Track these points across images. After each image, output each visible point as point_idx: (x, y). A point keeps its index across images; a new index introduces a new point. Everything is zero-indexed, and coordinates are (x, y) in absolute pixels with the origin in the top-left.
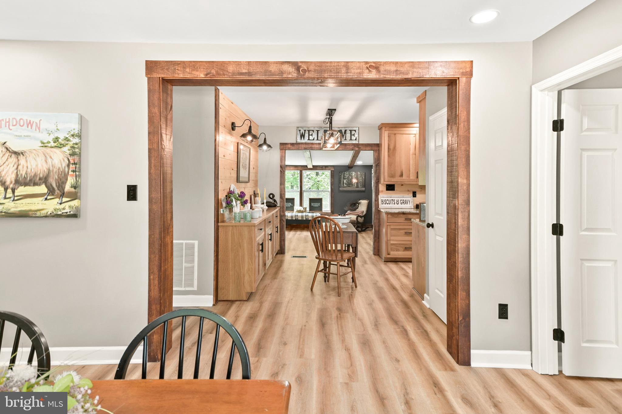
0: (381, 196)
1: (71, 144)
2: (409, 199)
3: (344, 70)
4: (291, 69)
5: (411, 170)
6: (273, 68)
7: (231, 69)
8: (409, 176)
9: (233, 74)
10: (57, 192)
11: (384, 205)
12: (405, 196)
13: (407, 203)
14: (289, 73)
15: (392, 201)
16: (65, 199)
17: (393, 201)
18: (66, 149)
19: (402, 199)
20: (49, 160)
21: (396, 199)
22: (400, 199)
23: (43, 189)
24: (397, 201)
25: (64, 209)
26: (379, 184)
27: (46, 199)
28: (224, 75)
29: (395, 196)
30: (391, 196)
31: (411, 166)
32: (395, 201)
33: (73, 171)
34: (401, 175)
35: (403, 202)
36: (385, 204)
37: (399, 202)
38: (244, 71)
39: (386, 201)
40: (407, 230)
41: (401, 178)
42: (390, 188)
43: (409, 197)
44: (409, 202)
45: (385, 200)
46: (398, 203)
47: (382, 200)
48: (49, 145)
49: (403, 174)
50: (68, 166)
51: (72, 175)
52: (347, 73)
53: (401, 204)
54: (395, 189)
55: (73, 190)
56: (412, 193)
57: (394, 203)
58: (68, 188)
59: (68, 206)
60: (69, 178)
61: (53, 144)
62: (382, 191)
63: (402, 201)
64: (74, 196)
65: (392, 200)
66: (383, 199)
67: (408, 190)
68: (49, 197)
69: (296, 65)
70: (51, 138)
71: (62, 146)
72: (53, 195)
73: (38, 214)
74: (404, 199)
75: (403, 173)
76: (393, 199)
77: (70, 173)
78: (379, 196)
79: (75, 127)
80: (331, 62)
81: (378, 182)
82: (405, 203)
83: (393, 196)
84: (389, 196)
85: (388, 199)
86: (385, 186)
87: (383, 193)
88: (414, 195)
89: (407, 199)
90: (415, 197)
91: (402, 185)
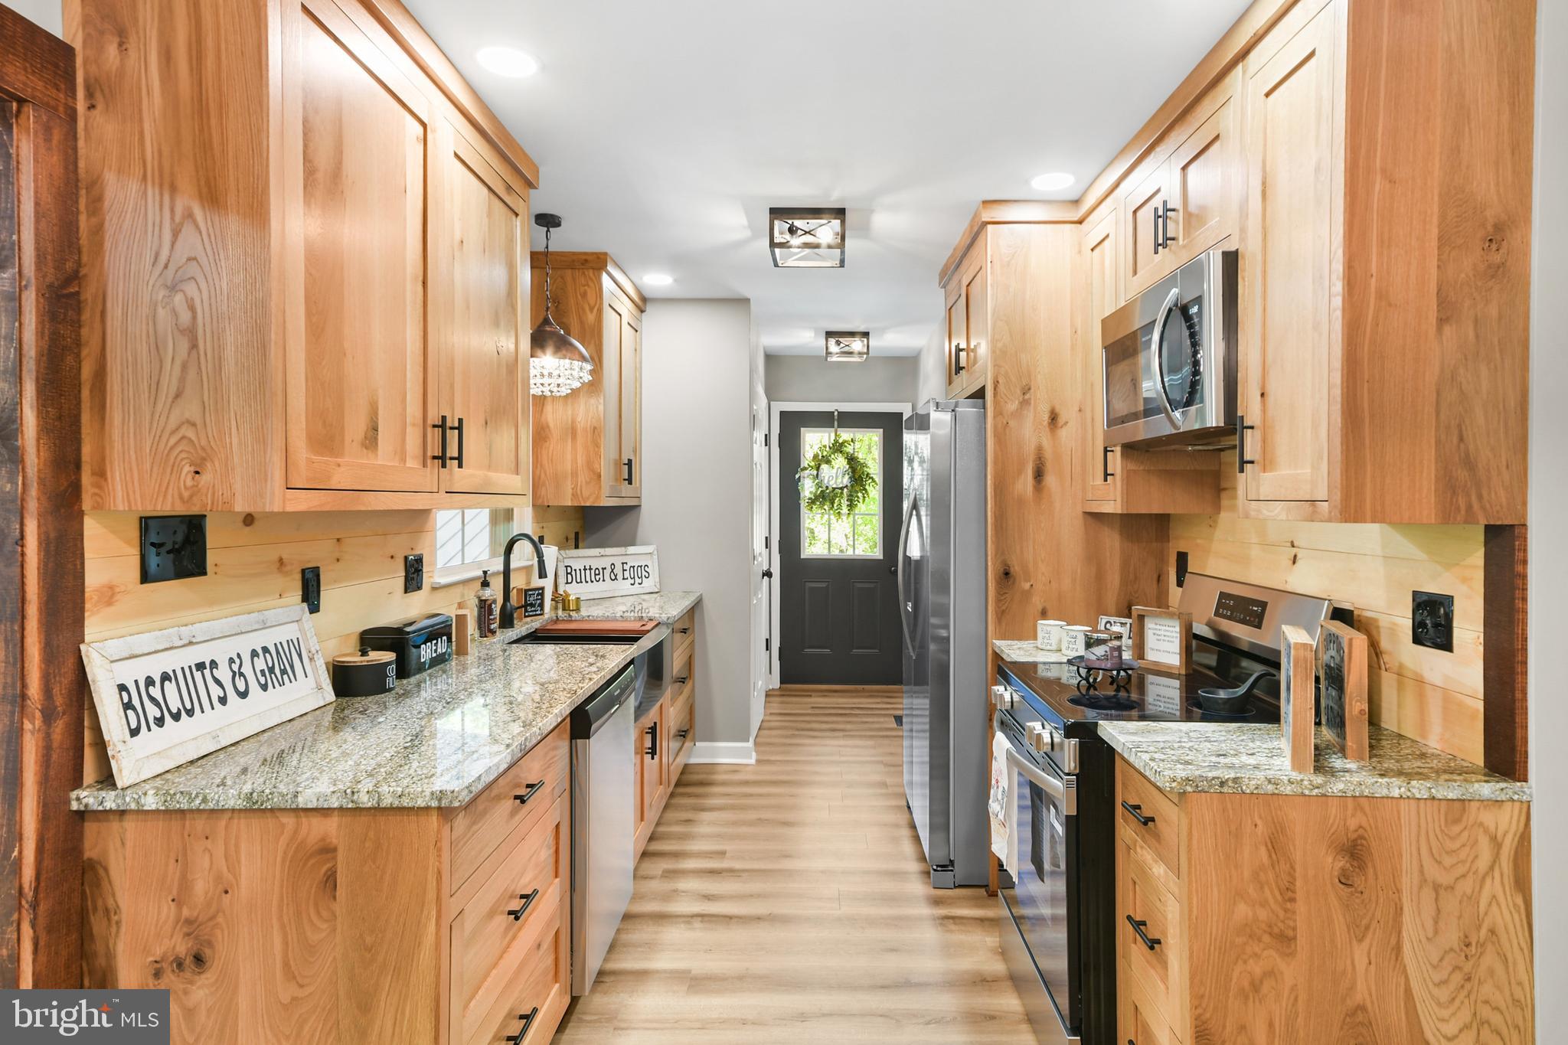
0: (114, 647)
2: (292, 631)
5: (408, 397)
11: (152, 739)
12: (269, 617)
13: (292, 667)
15: (198, 675)
17: (207, 672)
19: (257, 641)
21: (220, 651)
22: (244, 646)
24: (235, 667)
29: (218, 626)
30: (186, 633)
31: (408, 367)
32: (224, 673)
34: (371, 440)
35: (271, 670)
36: (160, 722)
37: (247, 669)
39: (155, 692)
41: (361, 459)
42: (173, 550)
43: (288, 621)
44: (300, 656)
45: (150, 682)
46: (242, 688)
47: (122, 688)
49: (376, 429)
53: (264, 687)
54: (211, 556)
56: (298, 584)
57: (216, 691)
62: (109, 595)
63: (260, 664)
65: (200, 666)
66: (132, 673)
67: (280, 560)
74: (269, 639)
76: (202, 654)
78: (87, 652)
82: (284, 672)
83: (200, 630)
84: (172, 635)
85: (154, 667)
86: (128, 542)
87: (112, 609)
88: (311, 591)
89: (281, 636)
90: (317, 608)
91: (249, 520)
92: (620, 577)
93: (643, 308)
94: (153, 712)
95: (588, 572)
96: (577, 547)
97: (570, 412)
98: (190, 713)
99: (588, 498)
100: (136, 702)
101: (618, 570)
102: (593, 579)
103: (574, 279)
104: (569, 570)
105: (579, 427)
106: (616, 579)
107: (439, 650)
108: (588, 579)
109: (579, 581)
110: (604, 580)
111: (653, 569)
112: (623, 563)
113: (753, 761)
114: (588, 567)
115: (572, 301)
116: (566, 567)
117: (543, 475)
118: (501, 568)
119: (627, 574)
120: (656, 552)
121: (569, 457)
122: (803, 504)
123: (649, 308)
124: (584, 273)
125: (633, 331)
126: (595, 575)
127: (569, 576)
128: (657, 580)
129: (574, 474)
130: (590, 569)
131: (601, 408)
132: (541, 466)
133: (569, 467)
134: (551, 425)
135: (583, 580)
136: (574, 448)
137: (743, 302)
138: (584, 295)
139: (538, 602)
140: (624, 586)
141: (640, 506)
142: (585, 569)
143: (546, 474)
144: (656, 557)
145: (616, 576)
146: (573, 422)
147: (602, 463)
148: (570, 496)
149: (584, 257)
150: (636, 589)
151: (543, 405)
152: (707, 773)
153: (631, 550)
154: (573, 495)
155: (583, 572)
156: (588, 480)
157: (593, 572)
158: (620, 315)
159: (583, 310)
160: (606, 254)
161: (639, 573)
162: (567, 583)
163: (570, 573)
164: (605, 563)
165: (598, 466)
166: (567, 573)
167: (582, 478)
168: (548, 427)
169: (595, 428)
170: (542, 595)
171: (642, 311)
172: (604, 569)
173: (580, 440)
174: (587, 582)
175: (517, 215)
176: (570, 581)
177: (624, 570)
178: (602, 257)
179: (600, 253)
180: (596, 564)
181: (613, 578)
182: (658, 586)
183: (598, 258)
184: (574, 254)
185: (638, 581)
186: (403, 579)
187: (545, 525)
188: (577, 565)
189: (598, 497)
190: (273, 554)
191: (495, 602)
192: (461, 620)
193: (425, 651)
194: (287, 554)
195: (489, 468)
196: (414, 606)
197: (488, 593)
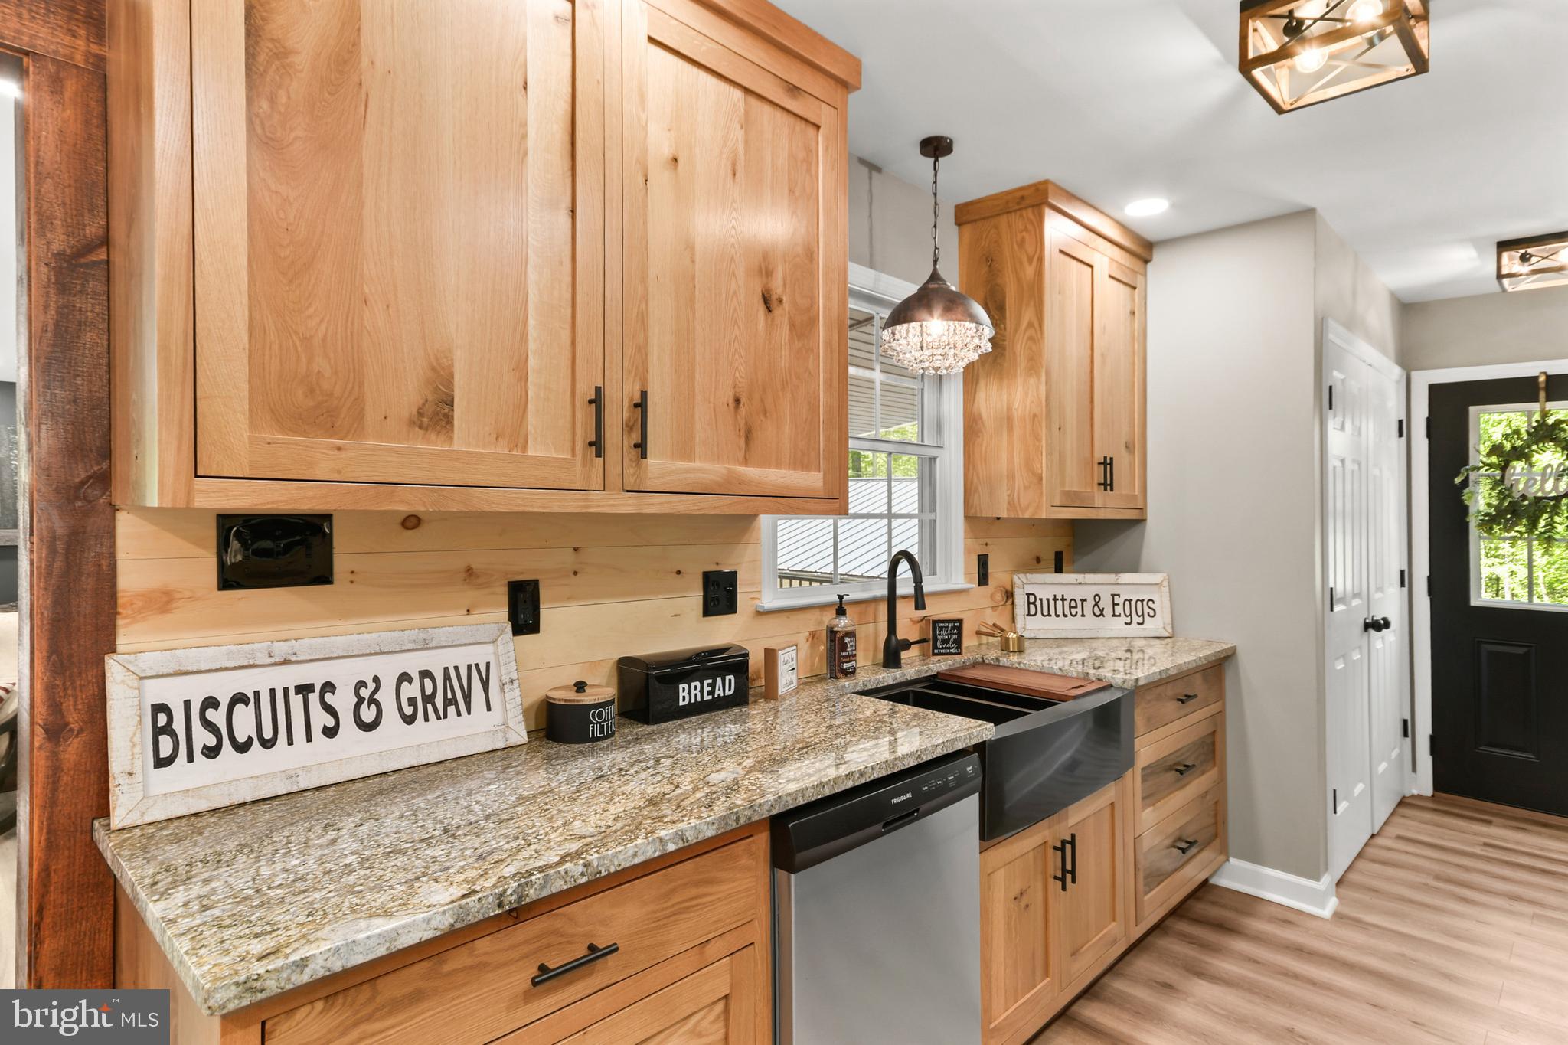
0: (150, 662)
2: (480, 655)
5: (532, 362)
8: (511, 430)
11: (190, 772)
12: (440, 635)
13: (467, 697)
15: (296, 699)
17: (314, 698)
19: (413, 663)
21: (345, 675)
22: (388, 669)
24: (365, 693)
26: (114, 509)
29: (339, 643)
30: (281, 649)
31: (531, 322)
32: (343, 700)
34: (435, 417)
35: (428, 699)
36: (212, 752)
37: (386, 697)
39: (217, 717)
41: (436, 445)
42: (275, 554)
43: (474, 640)
44: (486, 685)
45: (211, 703)
46: (368, 714)
47: (156, 709)
49: (447, 406)
53: (409, 720)
54: (341, 564)
56: (504, 599)
57: (320, 719)
62: (163, 602)
63: (411, 690)
65: (304, 690)
67: (469, 570)
74: (436, 662)
75: (449, 381)
76: (316, 675)
78: (113, 666)
81: (104, 480)
82: (448, 702)
83: (304, 648)
84: (255, 651)
85: (223, 688)
86: (198, 543)
87: (168, 617)
88: (521, 608)
89: (459, 658)
90: (534, 629)
91: (412, 522)
92: (1108, 611)
93: (1148, 258)
94: (203, 738)
95: (1059, 603)
96: (1059, 569)
97: (1005, 398)
98: (267, 744)
99: (1027, 508)
100: (179, 725)
101: (1106, 603)
102: (1067, 612)
103: (1009, 226)
104: (1032, 599)
105: (1016, 415)
106: (1102, 614)
107: (719, 692)
108: (1059, 611)
109: (1046, 613)
110: (1083, 615)
111: (1162, 604)
112: (1113, 595)
113: (1326, 913)
114: (1059, 597)
115: (1007, 253)
116: (1028, 595)
117: (975, 480)
118: (885, 592)
119: (1119, 610)
120: (1166, 583)
121: (1004, 455)
122: (1473, 522)
123: (1158, 256)
124: (1021, 215)
125: (1128, 289)
126: (1070, 607)
127: (1032, 606)
128: (1169, 620)
129: (1011, 476)
130: (1063, 599)
131: (1043, 388)
132: (974, 467)
133: (1003, 465)
134: (984, 416)
135: (1052, 612)
136: (1010, 443)
137: (1305, 215)
138: (1021, 244)
139: (953, 637)
140: (1116, 626)
141: (1141, 521)
142: (1055, 600)
143: (978, 477)
144: (1166, 589)
145: (1102, 611)
146: (1009, 409)
147: (1044, 461)
148: (1006, 506)
149: (1020, 194)
150: (1134, 630)
151: (975, 393)
152: (1237, 910)
153: (1126, 578)
154: (1009, 503)
155: (1052, 603)
156: (1027, 484)
157: (1066, 603)
158: (1091, 266)
159: (1021, 263)
160: (1046, 182)
161: (1141, 609)
162: (1029, 615)
163: (1034, 603)
164: (1088, 593)
165: (1039, 466)
166: (1029, 603)
167: (1020, 481)
168: (980, 417)
169: (1035, 416)
170: (960, 629)
171: (1146, 261)
172: (1083, 601)
173: (1017, 432)
174: (1057, 616)
175: (818, 127)
176: (1033, 611)
177: (1114, 604)
178: (1041, 187)
179: (1040, 183)
180: (1077, 593)
181: (1098, 612)
182: (1170, 630)
183: (1037, 190)
184: (1008, 193)
185: (1136, 619)
186: (701, 598)
187: (989, 541)
188: (1043, 593)
189: (1038, 507)
190: (458, 562)
191: (851, 634)
192: (770, 655)
193: (688, 693)
194: (478, 562)
195: (746, 461)
196: (722, 632)
197: (843, 624)
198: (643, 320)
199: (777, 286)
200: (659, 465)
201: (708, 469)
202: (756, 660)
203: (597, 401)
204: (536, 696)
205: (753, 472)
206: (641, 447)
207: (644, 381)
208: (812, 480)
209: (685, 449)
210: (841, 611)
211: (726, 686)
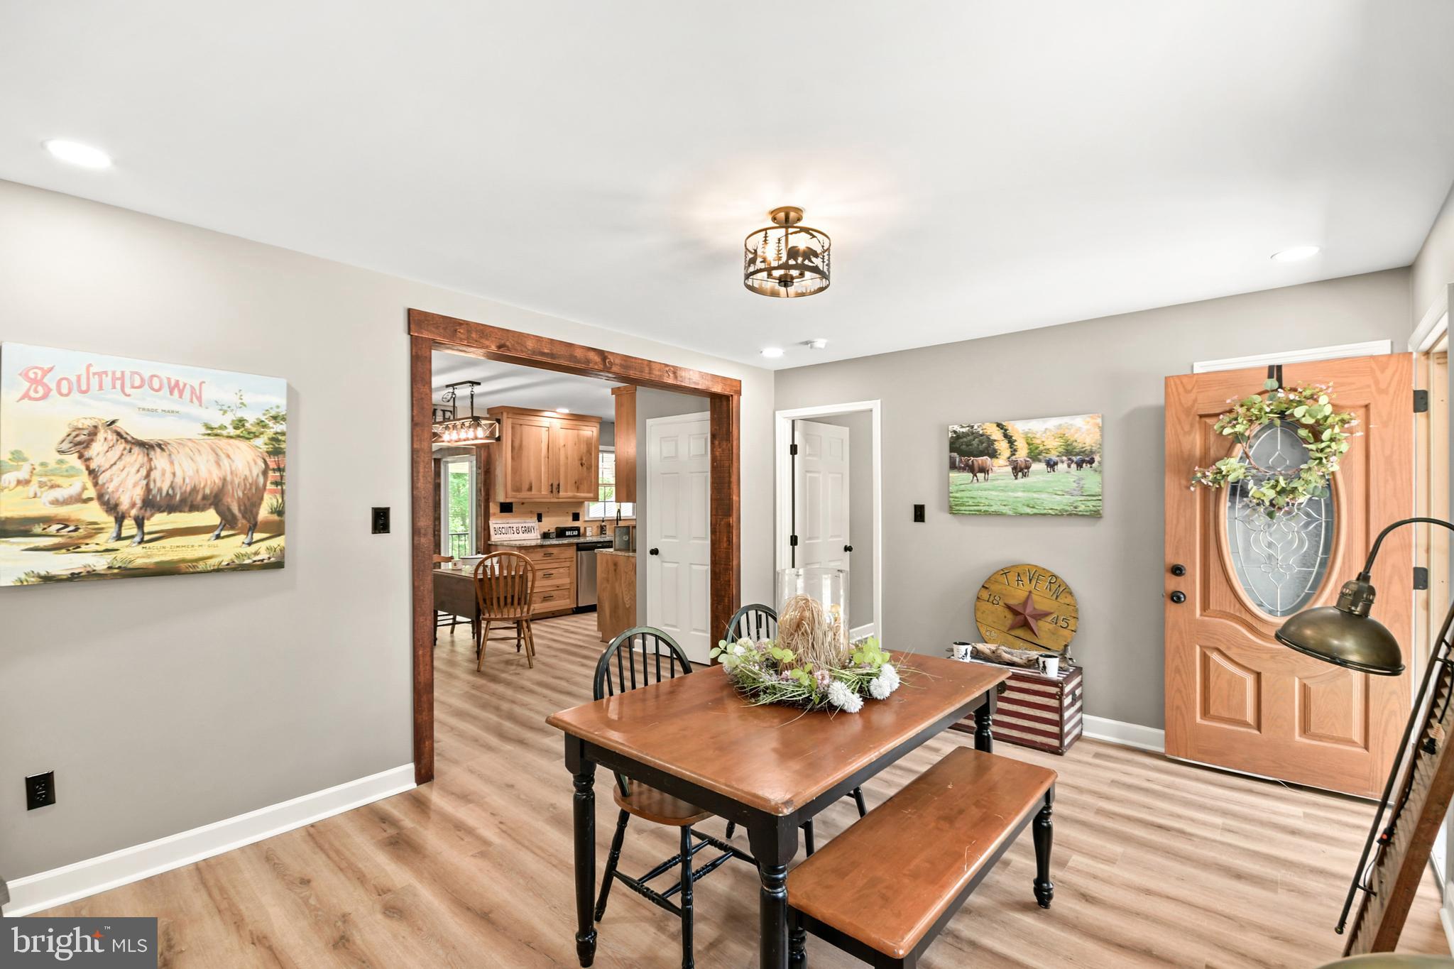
0: (494, 522)
1: (270, 432)
2: (533, 525)
3: (647, 370)
4: (597, 358)
5: (543, 481)
6: (579, 354)
7: (530, 344)
8: (540, 491)
9: (534, 353)
10: (242, 522)
11: (498, 536)
12: (527, 521)
13: (531, 531)
14: (596, 363)
15: (509, 528)
16: (257, 536)
17: (511, 528)
18: (260, 442)
19: (523, 525)
20: (225, 463)
21: (515, 526)
22: (520, 525)
23: (210, 517)
24: (517, 528)
25: (256, 553)
26: (489, 502)
27: (218, 537)
28: (522, 351)
29: (514, 521)
30: (507, 521)
31: (542, 475)
32: (515, 529)
33: (276, 484)
34: (530, 489)
35: (526, 530)
36: (500, 534)
37: (520, 529)
38: (546, 351)
39: (501, 530)
40: (545, 571)
41: (526, 493)
42: (506, 508)
43: (532, 522)
44: (534, 529)
45: (500, 528)
46: (518, 531)
47: (495, 528)
48: (225, 433)
49: (532, 487)
50: (265, 473)
51: (272, 492)
52: (650, 373)
53: (523, 533)
54: (514, 509)
55: (275, 517)
56: (537, 516)
57: (512, 532)
58: (264, 513)
59: (264, 549)
60: (267, 496)
61: (233, 432)
62: (494, 514)
63: (523, 529)
64: (277, 529)
66: (497, 526)
67: (531, 512)
68: (223, 533)
69: (602, 354)
70: (227, 420)
71: (250, 436)
72: (232, 528)
73: (201, 566)
74: (527, 525)
75: (531, 485)
76: (511, 525)
77: (269, 486)
78: (490, 522)
79: (278, 402)
80: (636, 358)
81: (488, 499)
82: (528, 531)
83: (510, 521)
84: (504, 521)
85: (503, 525)
88: (540, 518)
89: (530, 525)
90: (541, 521)
91: (523, 504)
186: (572, 517)
190: (529, 510)
191: (605, 526)
192: (585, 528)
193: (568, 533)
194: (533, 510)
195: (577, 492)
196: (576, 524)
197: (603, 524)
198: (559, 472)
199: (584, 462)
200: (561, 493)
201: (570, 494)
202: (582, 530)
203: (552, 485)
204: (542, 532)
205: (578, 494)
206: (559, 492)
207: (559, 481)
208: (591, 495)
209: (566, 491)
210: (603, 521)
211: (576, 533)
